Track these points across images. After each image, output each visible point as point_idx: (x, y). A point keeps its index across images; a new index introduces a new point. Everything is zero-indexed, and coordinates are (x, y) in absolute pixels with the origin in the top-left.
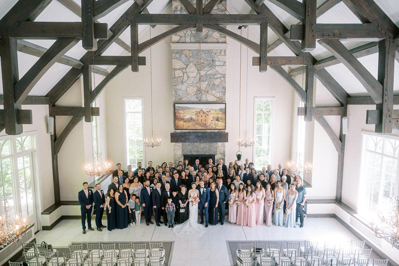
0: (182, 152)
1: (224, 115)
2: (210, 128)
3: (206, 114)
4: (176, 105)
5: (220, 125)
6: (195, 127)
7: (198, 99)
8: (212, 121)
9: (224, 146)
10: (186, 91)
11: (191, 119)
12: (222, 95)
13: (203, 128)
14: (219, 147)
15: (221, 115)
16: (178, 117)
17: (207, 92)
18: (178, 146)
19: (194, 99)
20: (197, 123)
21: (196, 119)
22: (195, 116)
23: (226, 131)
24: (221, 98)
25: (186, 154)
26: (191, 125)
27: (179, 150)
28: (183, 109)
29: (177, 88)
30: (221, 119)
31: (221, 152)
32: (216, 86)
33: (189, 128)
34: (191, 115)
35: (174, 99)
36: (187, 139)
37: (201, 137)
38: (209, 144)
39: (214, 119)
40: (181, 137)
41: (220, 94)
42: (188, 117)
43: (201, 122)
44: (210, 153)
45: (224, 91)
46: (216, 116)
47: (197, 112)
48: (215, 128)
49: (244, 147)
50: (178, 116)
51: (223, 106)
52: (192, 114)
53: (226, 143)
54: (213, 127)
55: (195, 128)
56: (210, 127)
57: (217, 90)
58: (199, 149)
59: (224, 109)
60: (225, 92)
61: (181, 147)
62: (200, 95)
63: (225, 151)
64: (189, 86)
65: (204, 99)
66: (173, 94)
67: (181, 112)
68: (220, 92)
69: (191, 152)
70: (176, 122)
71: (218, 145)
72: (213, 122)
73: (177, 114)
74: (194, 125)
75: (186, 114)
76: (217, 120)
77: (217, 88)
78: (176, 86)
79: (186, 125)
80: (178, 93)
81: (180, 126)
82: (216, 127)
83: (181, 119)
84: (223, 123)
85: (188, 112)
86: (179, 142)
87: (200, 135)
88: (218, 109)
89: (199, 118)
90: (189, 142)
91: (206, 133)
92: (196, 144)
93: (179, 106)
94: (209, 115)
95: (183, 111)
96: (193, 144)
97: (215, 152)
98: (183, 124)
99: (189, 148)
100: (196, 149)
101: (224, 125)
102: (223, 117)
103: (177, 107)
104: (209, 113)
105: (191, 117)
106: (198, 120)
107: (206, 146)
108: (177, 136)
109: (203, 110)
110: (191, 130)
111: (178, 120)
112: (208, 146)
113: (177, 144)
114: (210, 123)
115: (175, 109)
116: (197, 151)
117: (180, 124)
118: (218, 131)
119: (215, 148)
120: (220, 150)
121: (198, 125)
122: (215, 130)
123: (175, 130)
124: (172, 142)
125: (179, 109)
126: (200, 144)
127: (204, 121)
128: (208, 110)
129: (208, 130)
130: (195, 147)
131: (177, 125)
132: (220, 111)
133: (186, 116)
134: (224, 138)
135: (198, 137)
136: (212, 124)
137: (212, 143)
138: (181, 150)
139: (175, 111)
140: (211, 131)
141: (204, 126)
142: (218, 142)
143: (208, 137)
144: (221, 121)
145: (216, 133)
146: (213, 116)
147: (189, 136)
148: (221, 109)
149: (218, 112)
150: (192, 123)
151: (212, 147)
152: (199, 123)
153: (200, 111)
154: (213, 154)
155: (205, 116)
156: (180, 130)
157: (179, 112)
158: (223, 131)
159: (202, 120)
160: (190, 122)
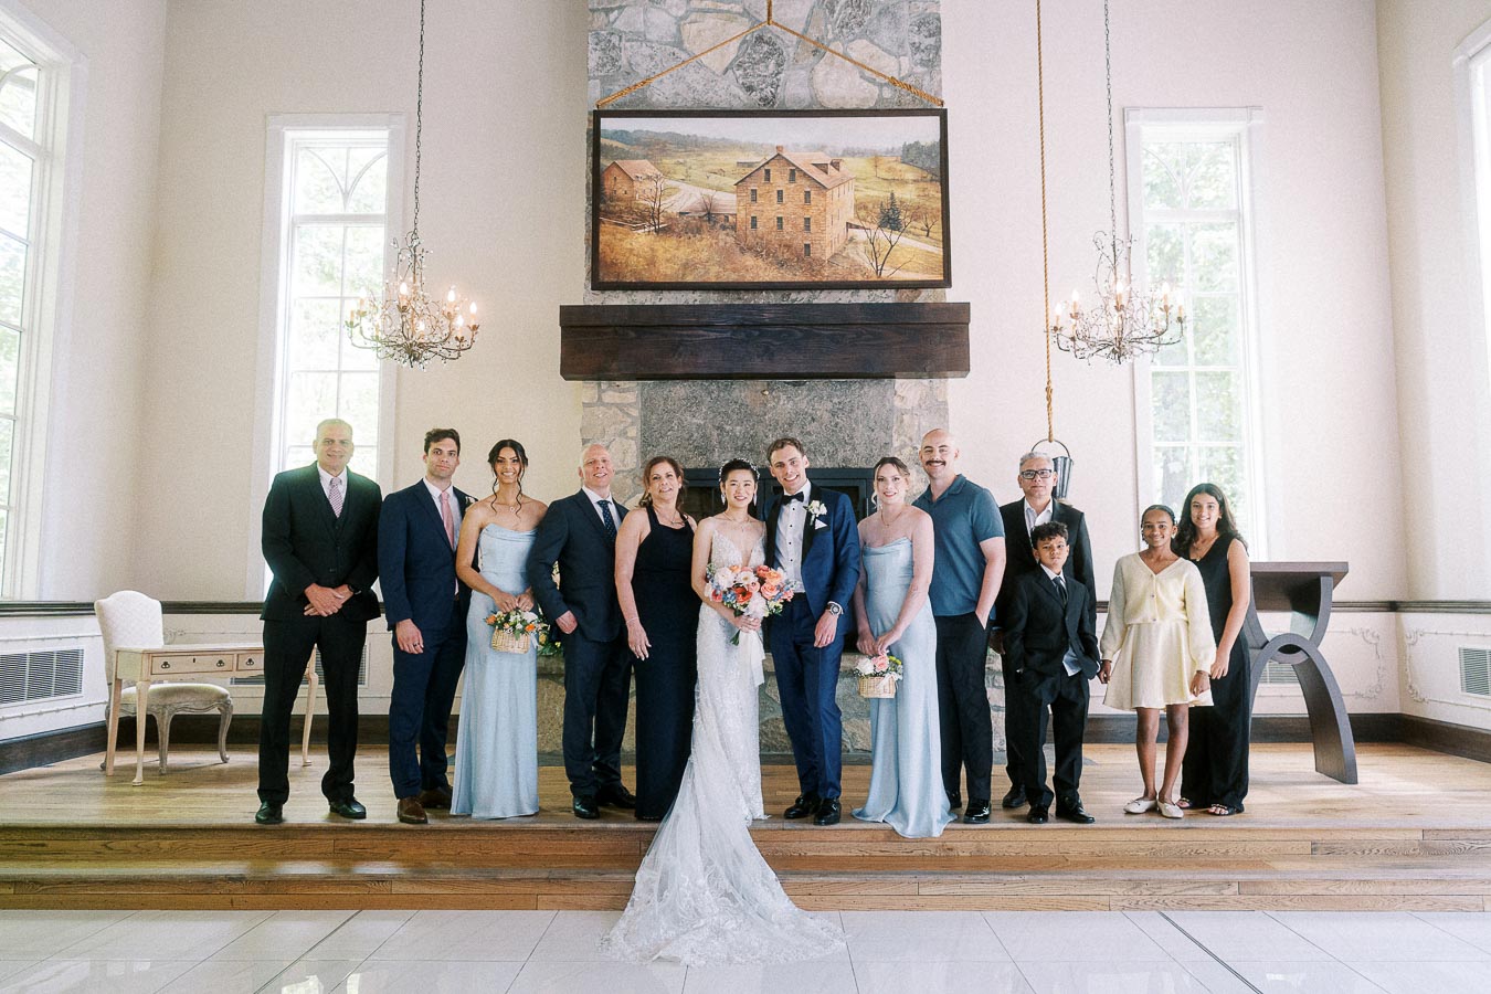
1: (934, 191)
2: (838, 278)
3: (810, 181)
4: (607, 124)
5: (910, 256)
6: (735, 270)
7: (756, 96)
9: (941, 409)
10: (679, 44)
11: (709, 214)
12: (920, 69)
13: (788, 277)
14: (906, 418)
15: (911, 187)
16: (621, 205)
17: (819, 49)
18: (614, 409)
19: (729, 92)
20: (751, 240)
21: (742, 215)
22: (733, 197)
23: (951, 296)
24: (910, 81)
26: (704, 255)
27: (623, 433)
28: (655, 148)
29: (617, 25)
30: (915, 217)
32: (875, 11)
33: (689, 279)
34: (705, 191)
35: (594, 94)
36: (674, 349)
37: (777, 336)
38: (830, 397)
39: (863, 213)
40: (632, 334)
41: (905, 61)
42: (682, 199)
43: (773, 237)
44: (840, 455)
45: (931, 41)
46: (880, 193)
47: (749, 171)
48: (874, 278)
49: (1102, 361)
50: (620, 192)
51: (924, 130)
52: (715, 180)
53: (952, 386)
54: (859, 268)
55: (733, 277)
56: (839, 273)
57: (886, 36)
58: (760, 428)
59: (933, 146)
60: (938, 48)
61: (635, 413)
62: (772, 67)
64: (693, 16)
65: (794, 89)
66: (592, 64)
67: (641, 167)
68: (901, 46)
69: (703, 450)
70: (601, 238)
71: (897, 403)
72: (861, 235)
73: (615, 185)
74: (726, 253)
75: (670, 183)
76: (890, 219)
77: (885, 21)
78: (612, 16)
79: (667, 257)
80: (624, 61)
81: (633, 260)
82: (878, 272)
83: (634, 216)
84: (928, 239)
85: (690, 168)
86: (620, 370)
87: (772, 316)
88: (890, 148)
89: (760, 208)
90: (690, 382)
91: (810, 306)
92: (740, 392)
93: (626, 132)
94: (829, 193)
95: (654, 165)
96: (722, 395)
97: (876, 452)
98: (652, 250)
99: (695, 421)
100: (738, 428)
101: (939, 251)
102: (927, 203)
103: (612, 139)
104: (832, 177)
105: (707, 201)
106: (754, 218)
107: (810, 411)
108: (604, 324)
109: (788, 157)
110: (704, 295)
111: (616, 224)
112: (830, 406)
113: (610, 393)
114: (842, 241)
115: (596, 150)
116: (751, 444)
117: (629, 246)
118: (898, 295)
119: (872, 424)
120: (911, 439)
121: (758, 254)
122: (877, 289)
123: (592, 289)
124: (570, 370)
125: (626, 148)
126: (767, 393)
127: (795, 226)
128: (821, 153)
129: (825, 293)
130: (735, 417)
131: (609, 260)
132: (906, 160)
133: (673, 198)
134: (942, 346)
135: (757, 333)
136: (850, 251)
137: (856, 385)
138: (632, 438)
139: (601, 161)
140: (844, 297)
141: (797, 262)
142: (896, 374)
143: (828, 336)
144: (912, 230)
145: (883, 304)
146: (859, 195)
147: (690, 327)
148: (913, 152)
149: (890, 169)
150: (714, 241)
151: (853, 416)
152: (762, 239)
153: (767, 163)
154: (864, 466)
155: (802, 195)
156: (629, 292)
157: (629, 166)
158: (929, 297)
159: (780, 219)
160: (702, 239)
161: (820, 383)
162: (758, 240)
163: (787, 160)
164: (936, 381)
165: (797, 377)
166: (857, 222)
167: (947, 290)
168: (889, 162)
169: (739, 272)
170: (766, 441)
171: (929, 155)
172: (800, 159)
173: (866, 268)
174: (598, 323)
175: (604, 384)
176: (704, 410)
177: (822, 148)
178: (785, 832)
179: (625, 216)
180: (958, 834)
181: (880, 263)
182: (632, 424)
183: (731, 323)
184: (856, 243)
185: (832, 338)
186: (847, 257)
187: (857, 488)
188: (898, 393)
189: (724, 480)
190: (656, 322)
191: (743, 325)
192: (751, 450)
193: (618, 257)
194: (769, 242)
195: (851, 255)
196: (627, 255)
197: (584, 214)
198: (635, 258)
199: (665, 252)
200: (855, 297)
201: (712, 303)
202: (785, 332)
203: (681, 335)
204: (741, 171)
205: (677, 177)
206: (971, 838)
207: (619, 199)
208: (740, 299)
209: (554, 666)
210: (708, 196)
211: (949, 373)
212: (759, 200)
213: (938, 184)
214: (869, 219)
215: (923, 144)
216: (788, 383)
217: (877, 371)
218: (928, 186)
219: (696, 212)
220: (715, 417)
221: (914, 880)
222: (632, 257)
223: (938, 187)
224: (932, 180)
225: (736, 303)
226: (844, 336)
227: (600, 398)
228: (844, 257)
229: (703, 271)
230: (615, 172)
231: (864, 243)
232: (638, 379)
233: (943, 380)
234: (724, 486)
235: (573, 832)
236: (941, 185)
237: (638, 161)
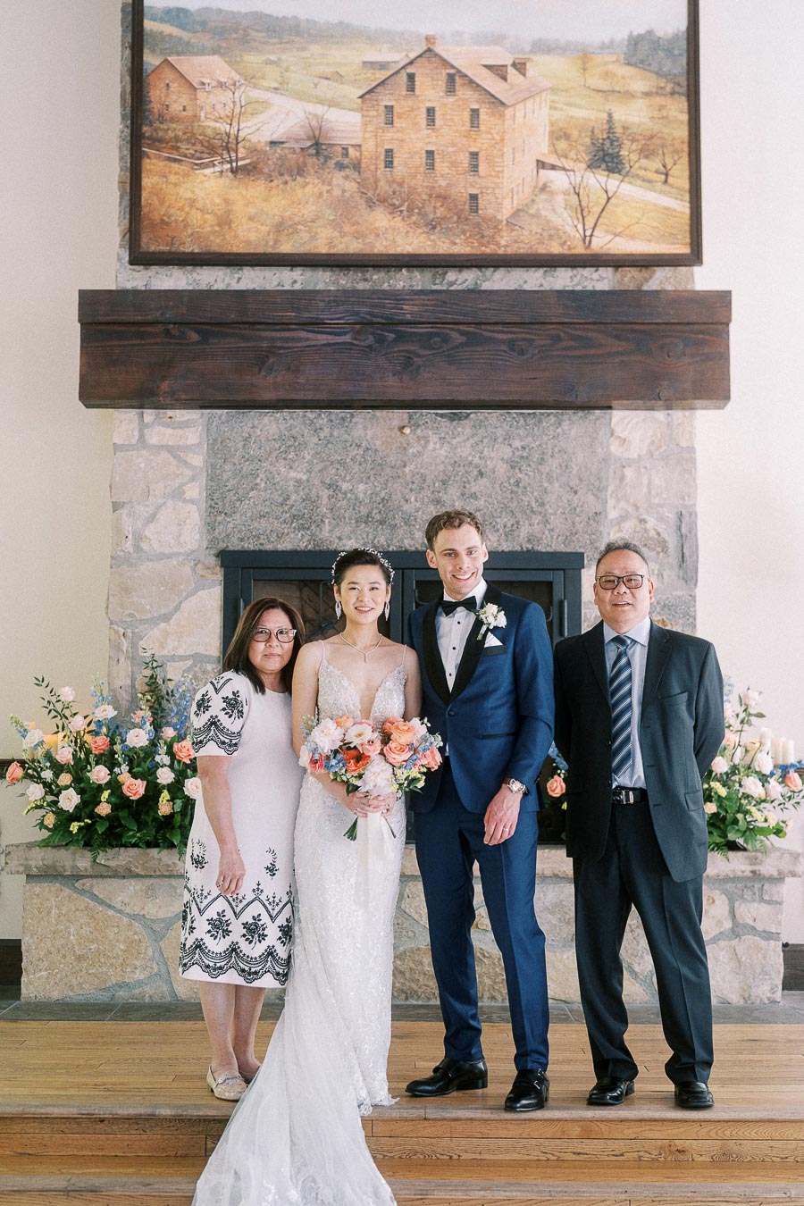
0: (211, 527)
1: (678, 110)
2: (522, 249)
3: (480, 93)
5: (636, 213)
6: (357, 236)
8: (541, 165)
9: (682, 459)
11: (317, 144)
13: (443, 246)
14: (629, 472)
15: (641, 103)
16: (177, 129)
18: (165, 455)
20: (384, 186)
21: (369, 146)
22: (355, 118)
23: (703, 279)
25: (250, 545)
26: (309, 210)
27: (178, 494)
28: (231, 37)
30: (646, 152)
31: (649, 526)
33: (286, 248)
34: (311, 108)
36: (261, 360)
37: (425, 340)
38: (508, 438)
39: (562, 145)
40: (194, 336)
42: (275, 119)
43: (420, 182)
44: (524, 531)
46: (588, 113)
47: (381, 75)
48: (580, 249)
50: (176, 108)
52: (327, 90)
53: (704, 423)
54: (554, 233)
55: (352, 246)
56: (524, 240)
58: (396, 486)
59: (676, 37)
61: (197, 460)
63: (693, 514)
67: (206, 67)
69: (304, 521)
70: (144, 180)
71: (615, 448)
72: (558, 180)
73: (166, 96)
74: (344, 208)
75: (256, 94)
76: (606, 157)
79: (253, 210)
81: (196, 217)
82: (587, 239)
83: (199, 147)
84: (666, 188)
85: (287, 70)
86: (173, 393)
87: (416, 308)
88: (607, 40)
89: (399, 135)
90: (286, 412)
91: (474, 292)
92: (365, 428)
93: (185, 11)
94: (509, 112)
95: (230, 63)
96: (335, 434)
97: (580, 527)
98: (226, 201)
99: (293, 474)
100: (362, 487)
101: (684, 208)
102: (666, 130)
103: (162, 21)
104: (512, 86)
105: (314, 123)
106: (389, 153)
107: (476, 460)
108: (149, 318)
109: (445, 56)
110: (309, 273)
111: (169, 159)
112: (506, 452)
113: (158, 429)
114: (528, 190)
115: (136, 39)
116: (383, 514)
117: (188, 195)
118: (618, 275)
119: (575, 482)
120: (636, 507)
121: (394, 209)
122: (585, 267)
123: (131, 263)
124: (94, 392)
125: (185, 35)
126: (407, 431)
127: (454, 164)
128: (498, 49)
129: (501, 272)
130: (356, 468)
131: (157, 217)
132: (634, 60)
133: (261, 118)
134: (686, 360)
135: (392, 336)
136: (541, 205)
137: (550, 418)
138: (192, 501)
139: (145, 58)
140: (532, 280)
141: (458, 222)
142: (614, 403)
143: (502, 342)
144: (642, 173)
145: (594, 293)
146: (557, 115)
147: (286, 326)
148: (644, 49)
149: (607, 75)
150: (326, 188)
151: (545, 469)
152: (401, 185)
153: (411, 63)
154: (562, 548)
155: (467, 115)
156: (190, 268)
157: (193, 66)
158: (667, 279)
159: (430, 154)
160: (308, 183)
161: (493, 416)
162: (395, 186)
163: (441, 57)
164: (677, 415)
165: (455, 406)
166: (552, 160)
167: (696, 269)
168: (606, 64)
169: (364, 236)
170: (406, 507)
171: (669, 51)
172: (461, 56)
173: (568, 234)
174: (139, 318)
175: (149, 415)
176: (308, 457)
177: (498, 39)
178: (426, 1123)
179: (183, 146)
180: (696, 1127)
181: (590, 221)
182: (193, 479)
183: (352, 319)
184: (552, 193)
185: (511, 344)
186: (536, 216)
187: (550, 584)
188: (619, 431)
189: (338, 582)
190: (233, 317)
191: (372, 323)
192: (382, 522)
193: (172, 211)
194: (412, 190)
195: (544, 213)
196: (187, 209)
197: (116, 142)
198: (199, 214)
199: (248, 203)
200: (550, 279)
201: (320, 287)
202: (437, 334)
203: (273, 339)
204: (369, 75)
205: (265, 84)
206: (713, 1134)
207: (172, 120)
208: (366, 280)
209: (68, 864)
210: (316, 116)
211: (698, 403)
212: (397, 122)
213: (684, 99)
214: (572, 154)
215: (660, 33)
216: (442, 416)
217: (582, 398)
218: (668, 101)
219: (297, 141)
220: (325, 468)
221: (623, 1197)
222: (194, 212)
223: (682, 104)
224: (673, 93)
225: (361, 286)
226: (533, 340)
227: (142, 437)
228: (532, 216)
229: (305, 236)
230: (168, 75)
231: (566, 193)
232: (203, 407)
233: (687, 413)
234: (339, 591)
235: (102, 1121)
236: (689, 101)
237: (203, 58)
